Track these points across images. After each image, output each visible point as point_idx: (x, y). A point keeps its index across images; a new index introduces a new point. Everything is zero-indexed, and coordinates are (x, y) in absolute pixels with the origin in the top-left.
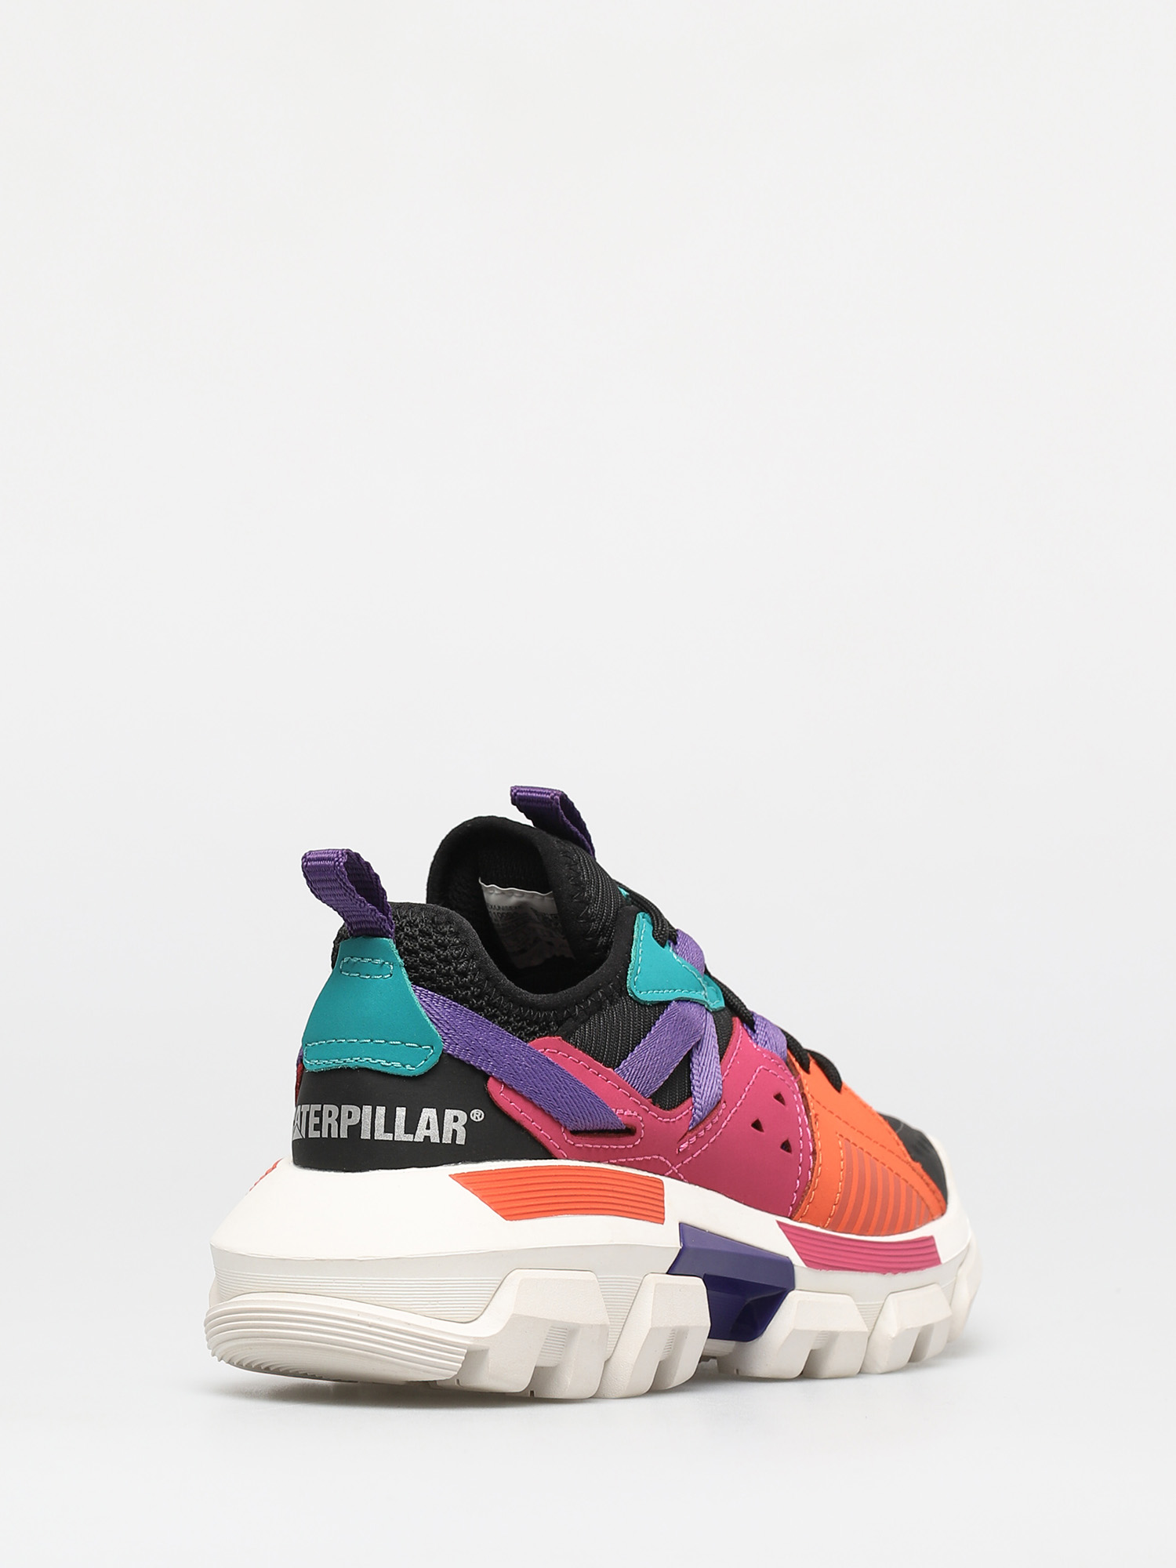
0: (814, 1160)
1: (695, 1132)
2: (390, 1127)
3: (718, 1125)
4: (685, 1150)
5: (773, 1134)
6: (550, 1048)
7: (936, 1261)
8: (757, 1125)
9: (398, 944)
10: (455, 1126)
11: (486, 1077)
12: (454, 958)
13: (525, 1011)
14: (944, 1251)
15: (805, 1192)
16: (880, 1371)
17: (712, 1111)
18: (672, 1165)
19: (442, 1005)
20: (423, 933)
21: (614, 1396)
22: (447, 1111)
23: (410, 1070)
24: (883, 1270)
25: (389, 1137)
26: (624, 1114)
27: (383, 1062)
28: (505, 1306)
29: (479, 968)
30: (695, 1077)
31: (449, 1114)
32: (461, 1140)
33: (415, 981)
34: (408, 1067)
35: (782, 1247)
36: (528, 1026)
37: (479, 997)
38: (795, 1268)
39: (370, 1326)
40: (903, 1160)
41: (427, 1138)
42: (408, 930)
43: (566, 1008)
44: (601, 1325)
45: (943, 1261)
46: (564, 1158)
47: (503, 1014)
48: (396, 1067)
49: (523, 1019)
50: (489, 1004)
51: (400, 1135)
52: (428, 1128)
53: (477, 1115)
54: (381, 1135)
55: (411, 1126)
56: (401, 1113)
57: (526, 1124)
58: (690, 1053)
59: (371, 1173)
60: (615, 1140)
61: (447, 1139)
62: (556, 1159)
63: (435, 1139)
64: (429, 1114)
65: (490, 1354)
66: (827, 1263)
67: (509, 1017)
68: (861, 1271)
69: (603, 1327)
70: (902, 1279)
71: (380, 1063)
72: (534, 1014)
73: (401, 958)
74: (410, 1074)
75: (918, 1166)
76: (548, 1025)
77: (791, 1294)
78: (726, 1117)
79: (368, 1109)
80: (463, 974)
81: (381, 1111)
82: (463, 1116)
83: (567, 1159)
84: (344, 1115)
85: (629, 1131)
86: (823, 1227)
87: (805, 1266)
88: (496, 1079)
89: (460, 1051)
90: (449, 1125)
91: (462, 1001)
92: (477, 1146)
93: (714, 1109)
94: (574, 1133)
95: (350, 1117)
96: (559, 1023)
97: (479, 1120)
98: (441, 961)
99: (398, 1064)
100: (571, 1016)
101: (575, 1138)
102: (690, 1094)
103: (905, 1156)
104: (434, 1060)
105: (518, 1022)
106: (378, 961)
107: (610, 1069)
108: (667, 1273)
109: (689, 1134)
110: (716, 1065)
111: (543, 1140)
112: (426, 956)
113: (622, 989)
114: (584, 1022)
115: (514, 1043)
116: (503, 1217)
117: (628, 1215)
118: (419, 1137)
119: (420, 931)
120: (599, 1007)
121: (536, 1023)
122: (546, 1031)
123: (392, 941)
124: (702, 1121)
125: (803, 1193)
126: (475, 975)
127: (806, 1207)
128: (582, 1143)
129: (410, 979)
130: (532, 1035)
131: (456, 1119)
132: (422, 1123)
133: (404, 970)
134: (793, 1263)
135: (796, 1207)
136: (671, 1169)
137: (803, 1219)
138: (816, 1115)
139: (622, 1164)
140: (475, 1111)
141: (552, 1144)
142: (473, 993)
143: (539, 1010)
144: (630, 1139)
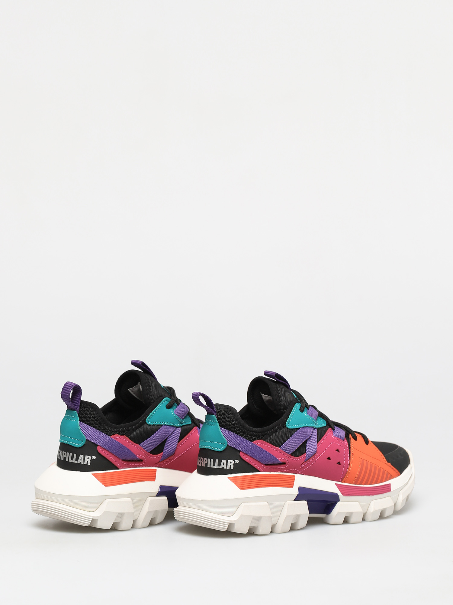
0: (349, 466)
1: (306, 462)
2: (214, 465)
3: (315, 460)
4: (303, 467)
5: (334, 461)
6: (259, 443)
7: (390, 490)
8: (329, 458)
9: (217, 417)
10: (231, 464)
11: (240, 451)
12: (231, 421)
13: (252, 433)
14: (392, 488)
15: (345, 475)
16: (369, 521)
17: (312, 456)
18: (299, 471)
19: (228, 432)
20: (224, 414)
21: (278, 533)
22: (228, 460)
23: (219, 450)
24: (369, 495)
25: (214, 467)
26: (281, 459)
27: (213, 448)
28: (240, 512)
29: (238, 423)
30: (307, 447)
31: (229, 461)
32: (232, 468)
33: (221, 426)
34: (219, 449)
35: (336, 490)
36: (252, 437)
37: (239, 430)
38: (339, 496)
39: (204, 517)
40: (384, 463)
41: (223, 467)
42: (220, 413)
43: (265, 432)
44: (269, 516)
45: (392, 490)
46: (263, 472)
47: (246, 434)
48: (216, 449)
49: (251, 435)
50: (241, 432)
51: (217, 467)
52: (223, 465)
53: (237, 461)
54: (212, 466)
55: (219, 465)
56: (217, 461)
57: (251, 464)
58: (307, 440)
59: (210, 476)
60: (279, 466)
61: (228, 468)
62: (260, 472)
63: (225, 468)
64: (224, 461)
65: (235, 525)
66: (350, 494)
67: (247, 435)
68: (361, 495)
69: (270, 517)
70: (375, 496)
71: (212, 448)
72: (255, 434)
73: (218, 420)
74: (219, 451)
75: (389, 464)
76: (260, 436)
77: (338, 503)
78: (318, 457)
79: (209, 459)
80: (234, 425)
81: (212, 460)
82: (233, 462)
83: (264, 472)
84: (204, 461)
85: (284, 463)
86: (352, 484)
87: (342, 495)
88: (242, 452)
89: (232, 445)
90: (229, 464)
91: (233, 431)
92: (237, 469)
93: (313, 455)
94: (266, 465)
95: (205, 461)
96: (263, 437)
97: (237, 463)
98: (228, 422)
99: (216, 448)
100: (267, 434)
101: (266, 466)
102: (306, 452)
103: (385, 461)
104: (225, 447)
105: (250, 436)
106: (212, 421)
107: (278, 448)
108: (294, 500)
109: (304, 463)
110: (315, 443)
111: (256, 467)
112: (224, 420)
113: (284, 425)
114: (271, 435)
115: (249, 442)
116: (240, 489)
117: (282, 486)
118: (221, 467)
119: (223, 413)
120: (276, 431)
121: (256, 436)
122: (259, 438)
123: (215, 416)
124: (309, 459)
125: (344, 475)
126: (237, 425)
127: (345, 479)
128: (268, 467)
129: (220, 426)
130: (254, 440)
131: (231, 463)
132: (222, 464)
133: (218, 424)
134: (338, 494)
135: (342, 479)
136: (299, 472)
137: (345, 482)
138: (353, 454)
139: (282, 472)
140: (236, 460)
141: (259, 468)
142: (237, 429)
143: (257, 432)
144: (284, 465)
